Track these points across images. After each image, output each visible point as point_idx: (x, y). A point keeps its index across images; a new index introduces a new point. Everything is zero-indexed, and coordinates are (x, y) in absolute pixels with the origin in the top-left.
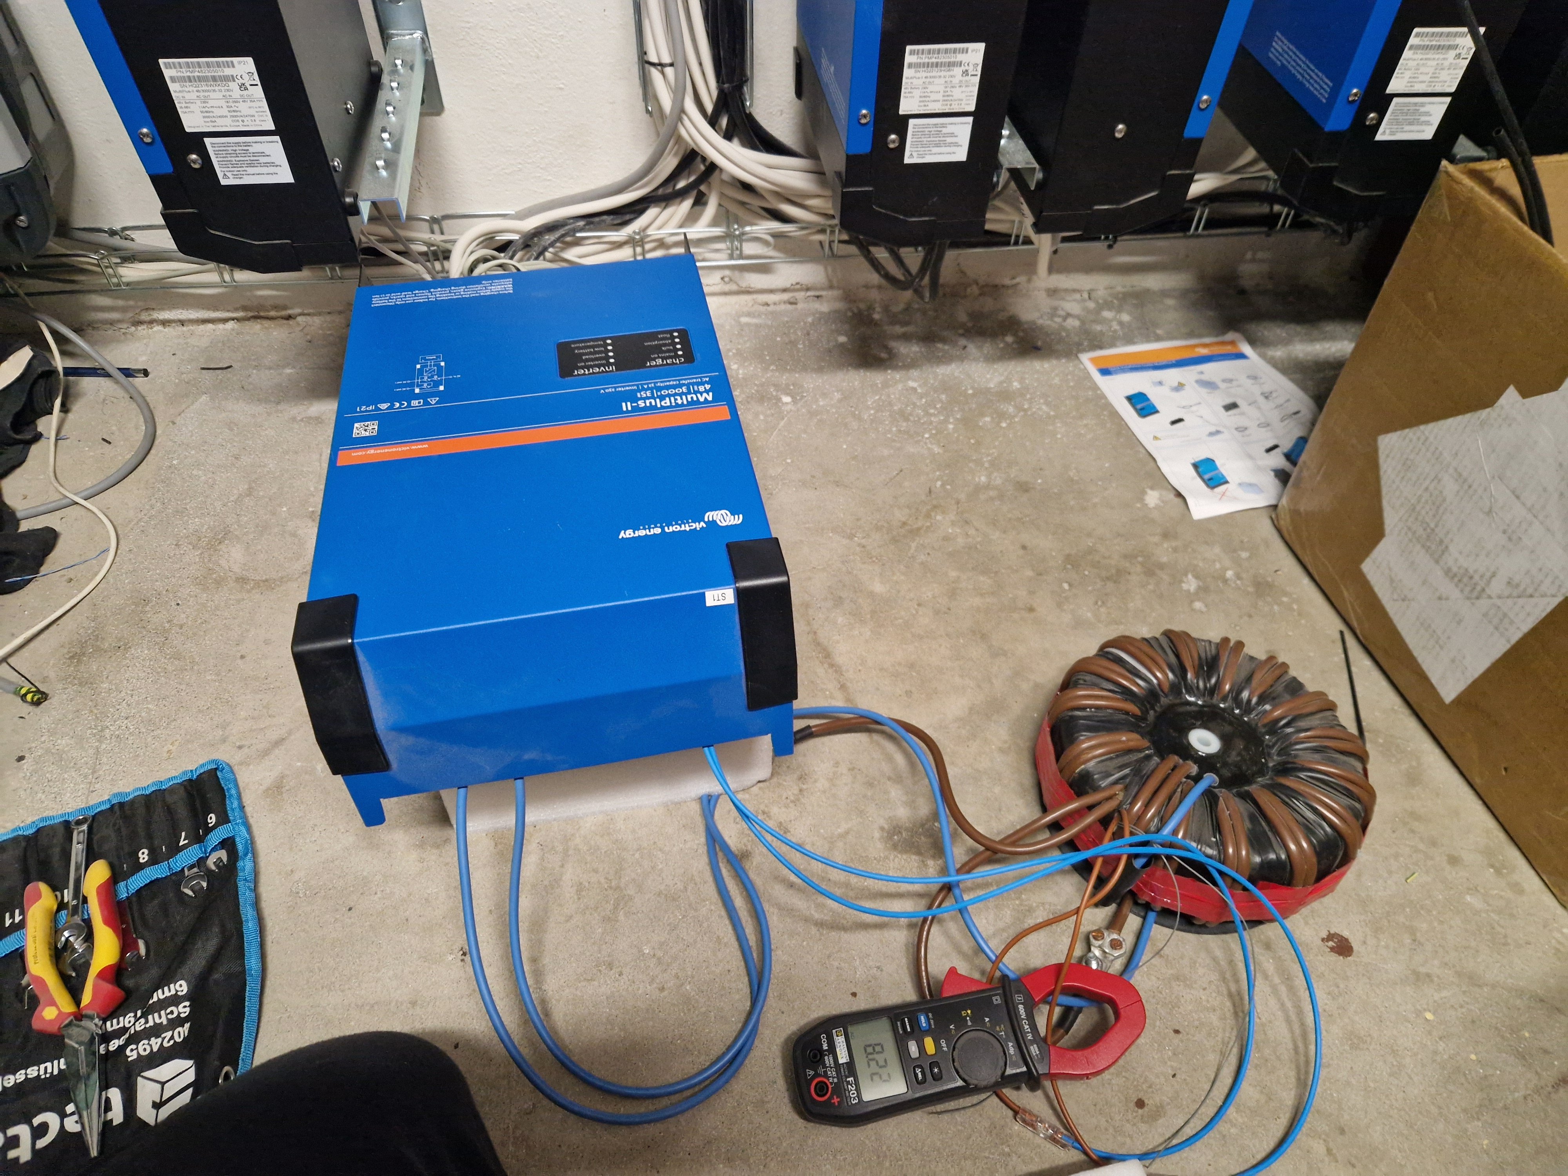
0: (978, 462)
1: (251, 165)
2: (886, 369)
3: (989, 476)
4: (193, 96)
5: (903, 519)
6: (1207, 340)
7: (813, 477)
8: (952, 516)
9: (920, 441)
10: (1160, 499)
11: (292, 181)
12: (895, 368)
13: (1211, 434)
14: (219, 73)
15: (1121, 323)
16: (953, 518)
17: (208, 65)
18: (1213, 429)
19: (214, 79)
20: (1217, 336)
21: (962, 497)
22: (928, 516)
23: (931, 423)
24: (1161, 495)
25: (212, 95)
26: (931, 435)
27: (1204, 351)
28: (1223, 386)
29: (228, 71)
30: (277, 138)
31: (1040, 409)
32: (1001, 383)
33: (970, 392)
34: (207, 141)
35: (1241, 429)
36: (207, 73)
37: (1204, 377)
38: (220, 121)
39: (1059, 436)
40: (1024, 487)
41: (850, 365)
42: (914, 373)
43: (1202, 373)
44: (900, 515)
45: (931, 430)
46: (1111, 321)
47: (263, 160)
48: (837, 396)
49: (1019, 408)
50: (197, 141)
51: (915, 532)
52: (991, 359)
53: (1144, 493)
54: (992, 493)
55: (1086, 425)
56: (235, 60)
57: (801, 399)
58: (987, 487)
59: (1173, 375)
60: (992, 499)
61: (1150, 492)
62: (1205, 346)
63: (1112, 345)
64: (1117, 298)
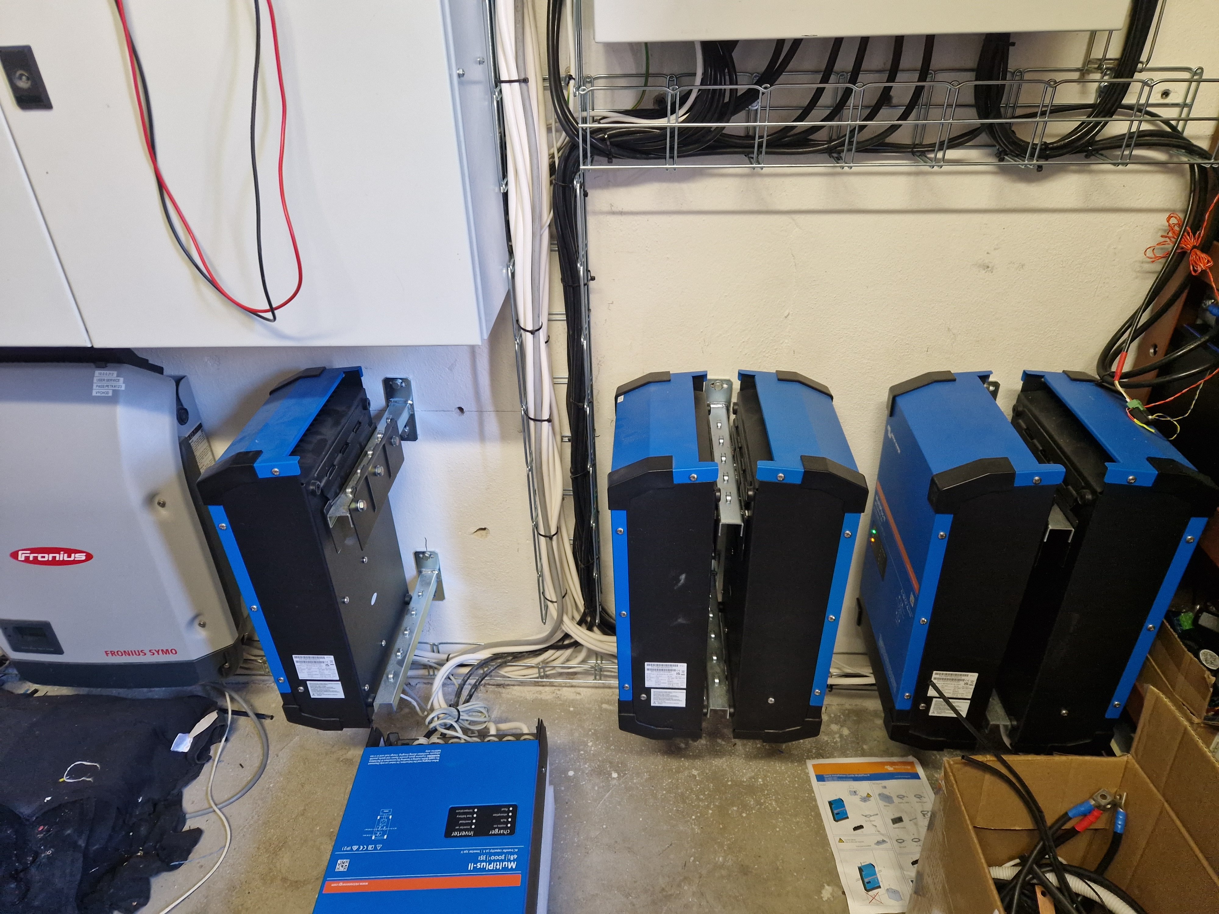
0: (721, 845)
1: (326, 691)
2: (681, 757)
3: (725, 858)
4: (304, 667)
5: (663, 886)
6: (895, 759)
7: (616, 842)
8: (694, 888)
9: (688, 821)
10: (831, 894)
11: (343, 697)
12: (687, 757)
13: (878, 843)
14: (318, 660)
15: (841, 736)
16: (695, 889)
17: (313, 657)
18: (880, 838)
19: (315, 662)
20: (902, 756)
21: (704, 872)
22: (679, 885)
23: (699, 806)
24: (833, 890)
25: (313, 667)
26: (696, 817)
27: (890, 769)
28: (896, 800)
29: (321, 660)
30: (340, 682)
31: (771, 804)
32: (751, 778)
33: (730, 783)
34: (308, 682)
35: (900, 841)
36: (312, 660)
37: (886, 792)
38: (314, 676)
39: (778, 829)
40: (745, 870)
41: (660, 751)
42: (698, 763)
43: (885, 787)
44: (662, 882)
45: (697, 812)
46: (836, 733)
47: (331, 690)
48: (646, 776)
49: (758, 803)
50: (304, 683)
51: (668, 897)
52: (750, 757)
53: (822, 887)
54: (724, 872)
55: (797, 823)
56: (325, 656)
57: (623, 776)
58: (722, 866)
59: (864, 787)
60: (722, 877)
61: (827, 887)
62: (892, 764)
63: (831, 756)
64: (843, 714)
